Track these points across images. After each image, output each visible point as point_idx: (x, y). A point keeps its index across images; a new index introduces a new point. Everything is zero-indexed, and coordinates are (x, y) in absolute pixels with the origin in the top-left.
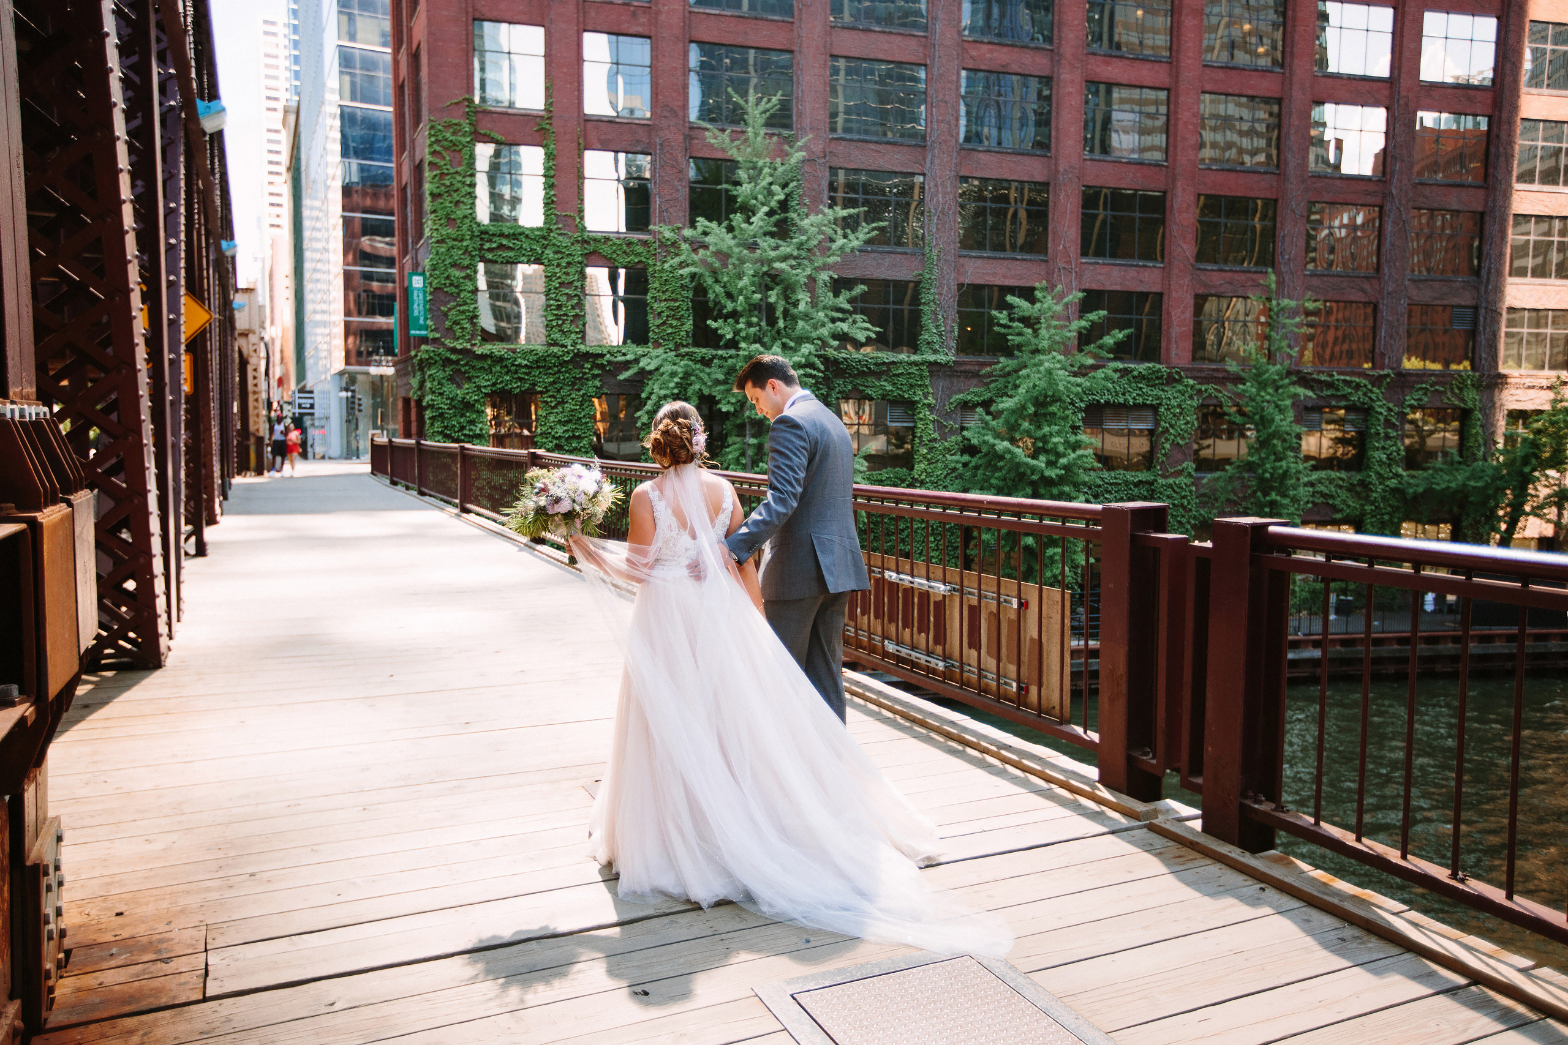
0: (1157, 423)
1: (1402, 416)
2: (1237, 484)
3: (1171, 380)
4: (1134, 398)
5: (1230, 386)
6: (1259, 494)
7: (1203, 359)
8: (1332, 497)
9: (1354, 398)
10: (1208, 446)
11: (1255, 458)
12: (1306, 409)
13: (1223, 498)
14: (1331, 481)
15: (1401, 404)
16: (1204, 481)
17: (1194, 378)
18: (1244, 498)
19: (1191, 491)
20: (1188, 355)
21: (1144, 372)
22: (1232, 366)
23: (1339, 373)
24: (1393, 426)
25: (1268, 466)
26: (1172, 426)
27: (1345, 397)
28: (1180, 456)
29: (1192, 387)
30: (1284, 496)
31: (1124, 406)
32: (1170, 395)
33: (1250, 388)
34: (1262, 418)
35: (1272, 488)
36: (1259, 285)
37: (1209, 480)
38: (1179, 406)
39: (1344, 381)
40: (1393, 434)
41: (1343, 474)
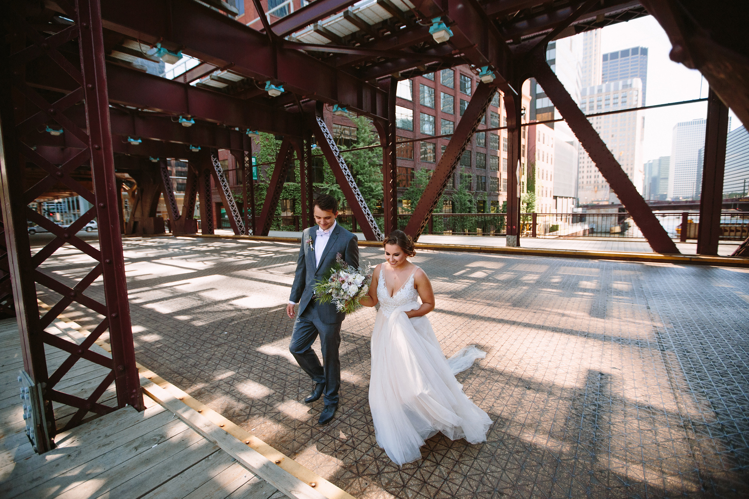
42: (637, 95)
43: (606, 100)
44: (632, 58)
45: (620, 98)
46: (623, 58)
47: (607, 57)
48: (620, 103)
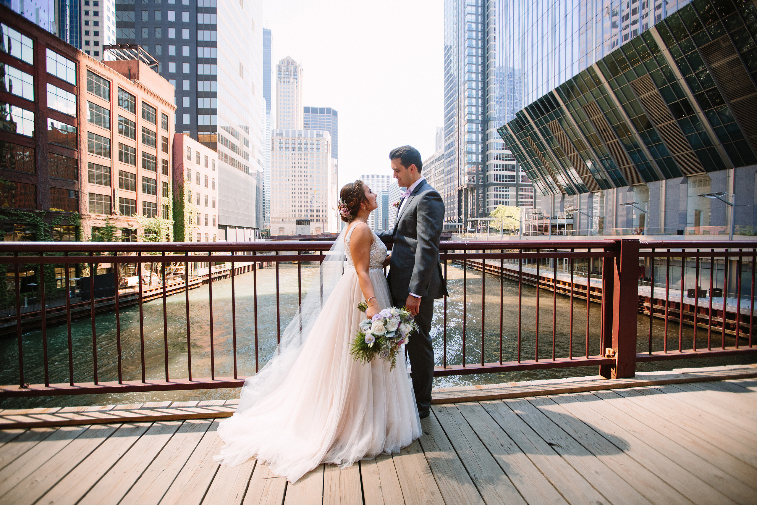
1: (52, 228)
9: (29, 221)
12: (5, 224)
15: (51, 223)
23: (20, 211)
24: (48, 232)
27: (24, 220)
39: (23, 214)
40: (48, 234)
42: (327, 145)
43: (305, 144)
44: (327, 116)
45: (315, 145)
46: (321, 114)
47: (307, 110)
48: (315, 149)
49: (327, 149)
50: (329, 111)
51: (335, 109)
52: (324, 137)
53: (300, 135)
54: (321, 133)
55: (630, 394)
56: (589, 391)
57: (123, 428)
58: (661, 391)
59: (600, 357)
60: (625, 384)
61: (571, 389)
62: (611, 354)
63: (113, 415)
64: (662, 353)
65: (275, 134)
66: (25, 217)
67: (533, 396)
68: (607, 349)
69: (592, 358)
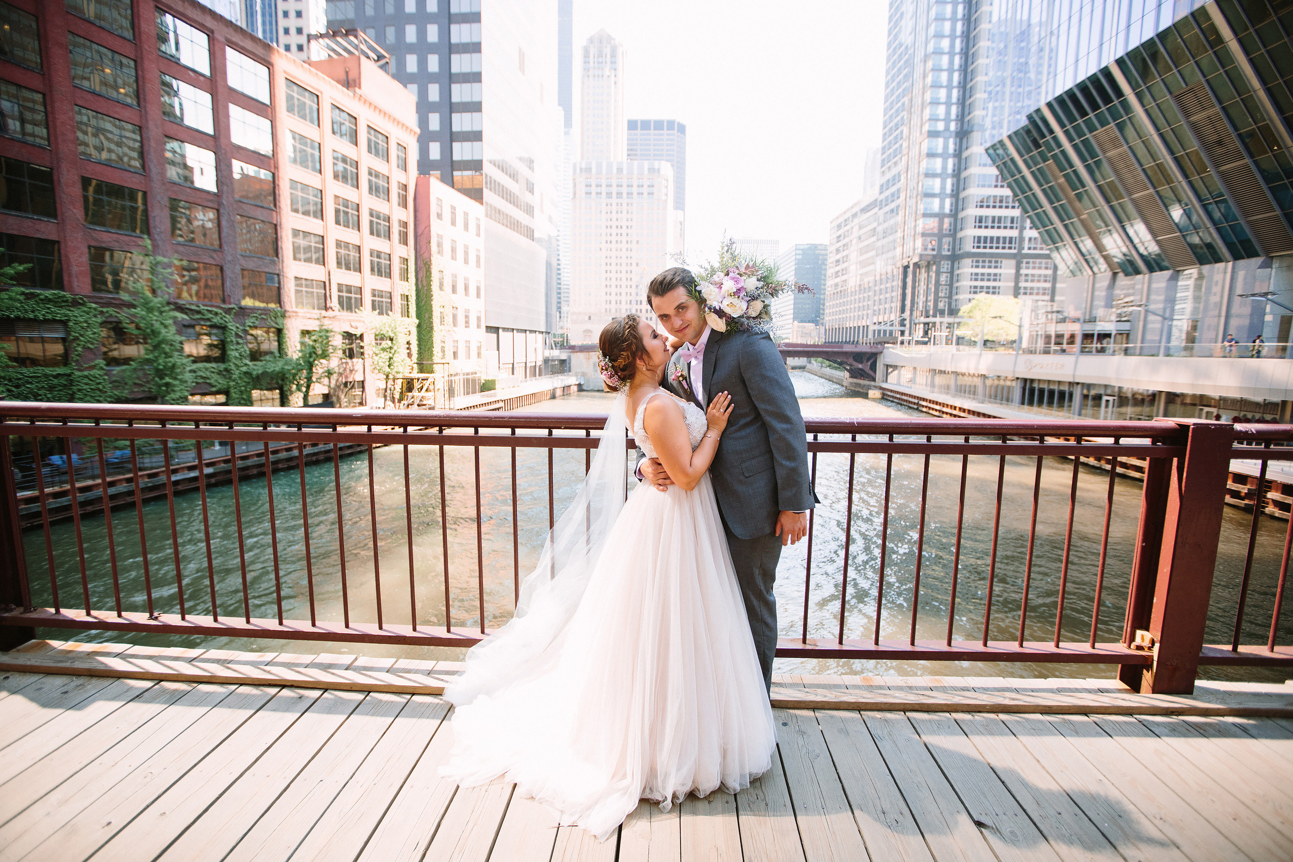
0: (68, 333)
1: (245, 332)
2: (140, 374)
3: (75, 303)
4: (44, 315)
5: (125, 309)
6: (157, 379)
7: (100, 290)
8: (208, 378)
9: (215, 320)
10: (115, 349)
11: (151, 356)
12: (185, 326)
13: (130, 383)
14: (207, 369)
15: (244, 325)
16: (114, 372)
17: (95, 303)
18: (148, 382)
19: (104, 379)
20: (89, 287)
21: (50, 297)
22: (125, 297)
23: (204, 306)
24: (240, 337)
25: (160, 361)
26: (82, 335)
27: (209, 320)
28: (92, 356)
29: (95, 309)
30: (176, 379)
31: (35, 320)
32: (76, 313)
33: (140, 311)
34: (153, 331)
35: (166, 375)
36: (139, 246)
37: (119, 372)
38: (86, 322)
39: (208, 310)
40: (241, 341)
41: (214, 365)
42: (667, 187)
43: (628, 186)
44: (668, 135)
45: (645, 187)
46: (656, 132)
47: (632, 125)
48: (646, 194)
49: (666, 195)
50: (671, 124)
51: (681, 122)
52: (662, 172)
53: (620, 170)
54: (656, 165)
55: (1175, 731)
56: (1086, 714)
57: (281, 697)
58: (1245, 732)
59: (1120, 648)
60: (1168, 708)
61: (1049, 707)
62: (1146, 643)
63: (269, 672)
64: (1262, 651)
65: (578, 171)
66: (210, 316)
67: (969, 712)
68: (1139, 633)
69: (1104, 648)
